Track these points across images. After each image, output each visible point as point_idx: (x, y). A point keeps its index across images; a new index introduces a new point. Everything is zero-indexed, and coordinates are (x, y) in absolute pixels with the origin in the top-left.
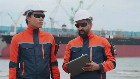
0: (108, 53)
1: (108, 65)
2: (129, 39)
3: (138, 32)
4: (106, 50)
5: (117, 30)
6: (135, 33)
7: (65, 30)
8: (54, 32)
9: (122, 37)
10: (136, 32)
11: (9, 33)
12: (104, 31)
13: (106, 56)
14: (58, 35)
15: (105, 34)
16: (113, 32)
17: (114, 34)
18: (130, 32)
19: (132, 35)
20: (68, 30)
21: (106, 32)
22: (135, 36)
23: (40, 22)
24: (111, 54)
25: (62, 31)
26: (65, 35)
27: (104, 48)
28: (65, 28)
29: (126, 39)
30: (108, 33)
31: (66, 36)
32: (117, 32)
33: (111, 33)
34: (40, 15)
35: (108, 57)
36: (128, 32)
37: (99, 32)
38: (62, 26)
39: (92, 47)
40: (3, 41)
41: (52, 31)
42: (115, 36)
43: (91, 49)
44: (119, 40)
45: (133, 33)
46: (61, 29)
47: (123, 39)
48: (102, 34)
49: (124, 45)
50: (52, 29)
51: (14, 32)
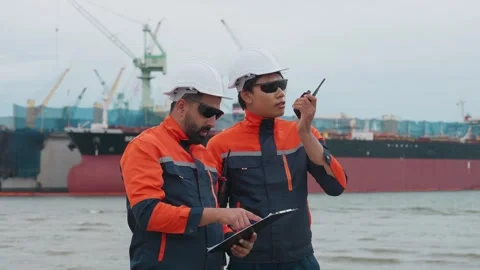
2: (416, 142)
3: (440, 123)
6: (431, 125)
9: (397, 136)
10: (435, 124)
11: (89, 126)
15: (349, 128)
16: (372, 121)
17: (375, 128)
18: (420, 123)
19: (423, 132)
21: (352, 123)
22: (433, 134)
23: (278, 101)
29: (410, 143)
30: (360, 125)
32: (383, 124)
33: (367, 125)
34: (273, 84)
36: (413, 123)
37: (334, 121)
38: (231, 106)
40: (71, 147)
42: (378, 135)
44: (389, 145)
45: (427, 125)
46: (229, 116)
47: (399, 142)
48: (340, 128)
49: (402, 159)
51: (101, 122)
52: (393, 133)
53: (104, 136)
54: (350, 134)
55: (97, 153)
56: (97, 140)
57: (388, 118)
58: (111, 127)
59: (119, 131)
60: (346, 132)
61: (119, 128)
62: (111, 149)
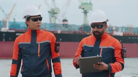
0: (117, 54)
1: (117, 66)
4: (116, 51)
5: (128, 26)
7: (66, 26)
8: (54, 28)
9: (133, 34)
11: (1, 29)
12: (112, 27)
13: (115, 58)
14: (57, 31)
15: (113, 30)
16: (122, 28)
17: (124, 30)
20: (69, 25)
21: (114, 28)
24: (121, 56)
25: (62, 26)
26: (65, 32)
27: (114, 49)
28: (66, 23)
30: (117, 29)
31: (67, 33)
33: (120, 29)
35: (117, 59)
38: (62, 21)
39: (103, 48)
41: (51, 27)
42: (125, 33)
43: (101, 50)
44: (129, 38)
46: (61, 24)
47: (134, 37)
48: (109, 30)
49: (135, 44)
50: (51, 24)
51: (6, 27)
52: (132, 33)
53: (7, 33)
54: (113, 33)
55: (4, 40)
56: (4, 35)
57: (130, 26)
58: (10, 29)
59: (13, 31)
60: (111, 32)
61: (14, 29)
62: (10, 39)
